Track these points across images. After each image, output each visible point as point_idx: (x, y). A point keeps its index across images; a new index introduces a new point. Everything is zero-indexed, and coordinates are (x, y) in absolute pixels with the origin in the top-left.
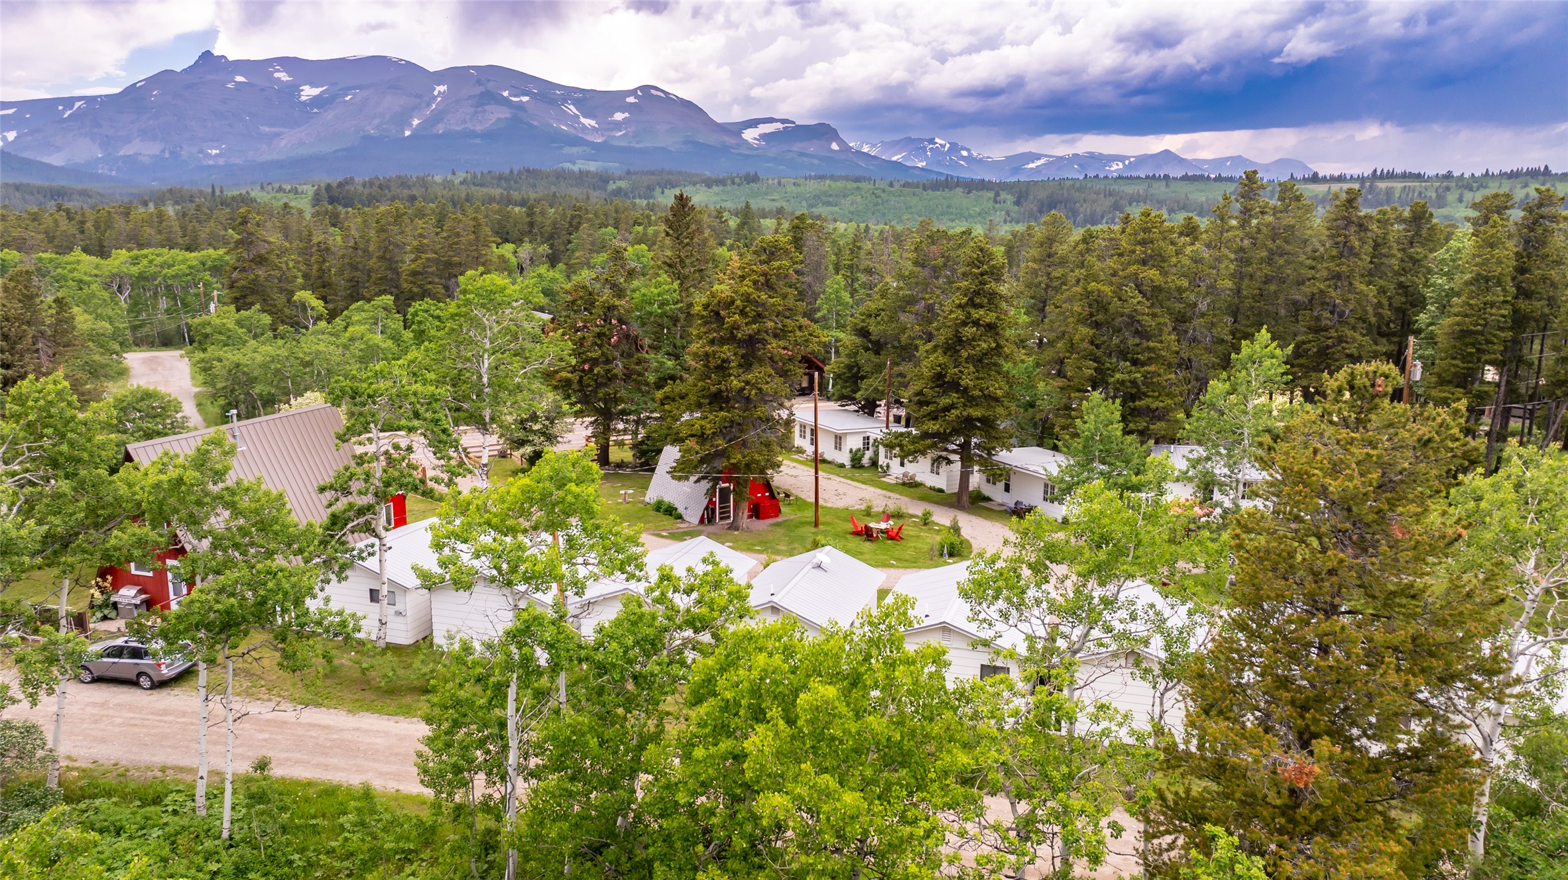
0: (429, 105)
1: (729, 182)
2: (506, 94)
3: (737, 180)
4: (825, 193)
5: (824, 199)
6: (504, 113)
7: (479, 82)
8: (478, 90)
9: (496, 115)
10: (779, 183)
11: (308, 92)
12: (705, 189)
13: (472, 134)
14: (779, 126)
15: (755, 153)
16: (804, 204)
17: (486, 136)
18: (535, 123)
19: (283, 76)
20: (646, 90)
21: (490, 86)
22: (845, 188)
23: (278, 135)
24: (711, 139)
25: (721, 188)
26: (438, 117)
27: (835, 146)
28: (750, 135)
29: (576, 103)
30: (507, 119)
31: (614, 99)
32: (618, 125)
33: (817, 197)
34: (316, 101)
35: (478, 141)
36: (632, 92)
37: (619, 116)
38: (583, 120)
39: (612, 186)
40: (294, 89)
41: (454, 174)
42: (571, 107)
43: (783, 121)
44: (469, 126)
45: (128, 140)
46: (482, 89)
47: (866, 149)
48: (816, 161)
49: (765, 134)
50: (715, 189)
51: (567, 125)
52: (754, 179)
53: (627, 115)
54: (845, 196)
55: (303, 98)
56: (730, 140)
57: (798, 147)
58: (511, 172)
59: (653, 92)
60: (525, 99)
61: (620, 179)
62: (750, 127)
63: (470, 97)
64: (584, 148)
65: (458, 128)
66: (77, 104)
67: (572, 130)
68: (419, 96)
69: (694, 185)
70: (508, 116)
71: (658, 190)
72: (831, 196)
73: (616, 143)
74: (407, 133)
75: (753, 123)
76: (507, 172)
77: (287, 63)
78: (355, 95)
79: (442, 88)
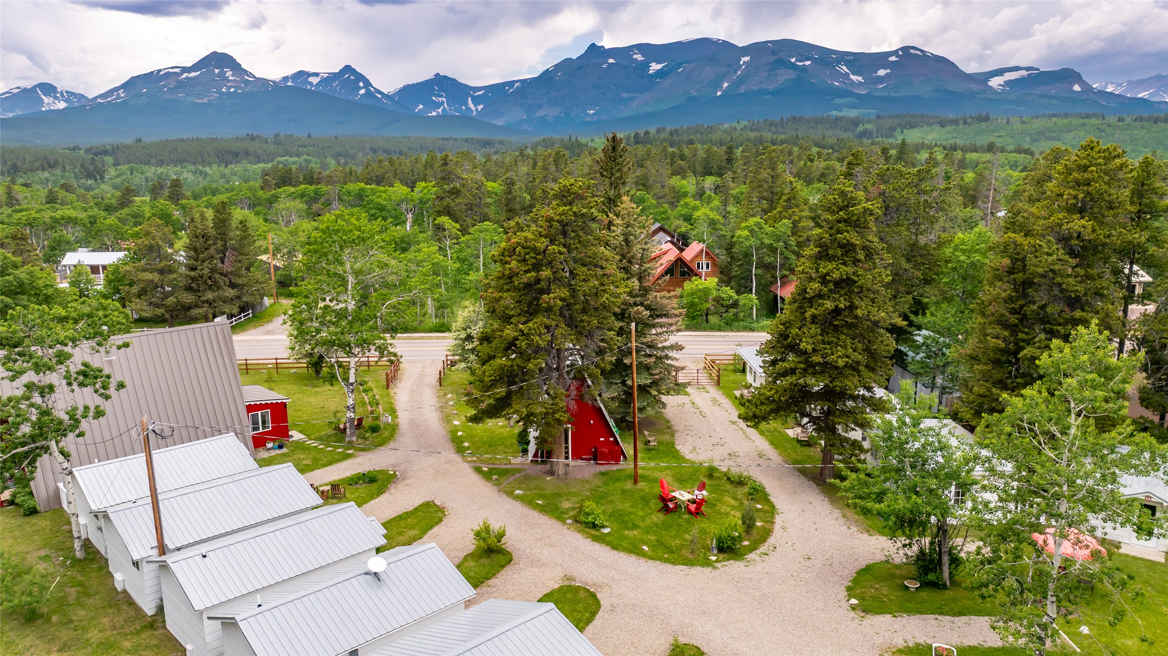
0: (736, 72)
1: (961, 122)
2: (793, 60)
3: (969, 120)
4: (1050, 130)
5: (1047, 134)
6: (791, 75)
7: (774, 53)
8: (772, 58)
9: (785, 76)
10: (1008, 123)
11: (655, 67)
12: (940, 128)
13: (766, 92)
14: (1024, 73)
15: (998, 97)
16: (1028, 139)
17: (775, 93)
18: (814, 81)
19: (639, 57)
20: (906, 52)
21: (782, 55)
22: (1070, 124)
23: (632, 98)
24: (959, 87)
25: (954, 127)
26: (742, 80)
27: (1077, 88)
28: (995, 82)
29: (848, 64)
30: (792, 79)
31: (881, 59)
32: (881, 79)
33: (1041, 133)
34: (659, 73)
35: (769, 97)
36: (895, 53)
37: (882, 72)
38: (852, 77)
39: (861, 128)
40: (646, 65)
41: (738, 122)
42: (844, 67)
43: (1027, 69)
44: (764, 86)
45: (541, 106)
46: (776, 57)
47: (1110, 89)
48: (1056, 102)
49: (1010, 81)
50: (948, 128)
51: (839, 82)
52: (987, 119)
53: (888, 71)
54: (1069, 131)
55: (651, 72)
56: (974, 87)
57: (1039, 90)
58: (782, 120)
59: (912, 51)
60: (808, 63)
61: (869, 122)
62: (997, 75)
63: (766, 64)
64: (850, 99)
65: (755, 88)
66: (516, 85)
67: (842, 85)
68: (729, 66)
69: (931, 125)
70: (794, 77)
71: (899, 130)
72: (1054, 131)
73: (877, 94)
74: (719, 93)
75: (1000, 72)
76: (778, 119)
77: (643, 48)
78: (684, 68)
79: (746, 59)
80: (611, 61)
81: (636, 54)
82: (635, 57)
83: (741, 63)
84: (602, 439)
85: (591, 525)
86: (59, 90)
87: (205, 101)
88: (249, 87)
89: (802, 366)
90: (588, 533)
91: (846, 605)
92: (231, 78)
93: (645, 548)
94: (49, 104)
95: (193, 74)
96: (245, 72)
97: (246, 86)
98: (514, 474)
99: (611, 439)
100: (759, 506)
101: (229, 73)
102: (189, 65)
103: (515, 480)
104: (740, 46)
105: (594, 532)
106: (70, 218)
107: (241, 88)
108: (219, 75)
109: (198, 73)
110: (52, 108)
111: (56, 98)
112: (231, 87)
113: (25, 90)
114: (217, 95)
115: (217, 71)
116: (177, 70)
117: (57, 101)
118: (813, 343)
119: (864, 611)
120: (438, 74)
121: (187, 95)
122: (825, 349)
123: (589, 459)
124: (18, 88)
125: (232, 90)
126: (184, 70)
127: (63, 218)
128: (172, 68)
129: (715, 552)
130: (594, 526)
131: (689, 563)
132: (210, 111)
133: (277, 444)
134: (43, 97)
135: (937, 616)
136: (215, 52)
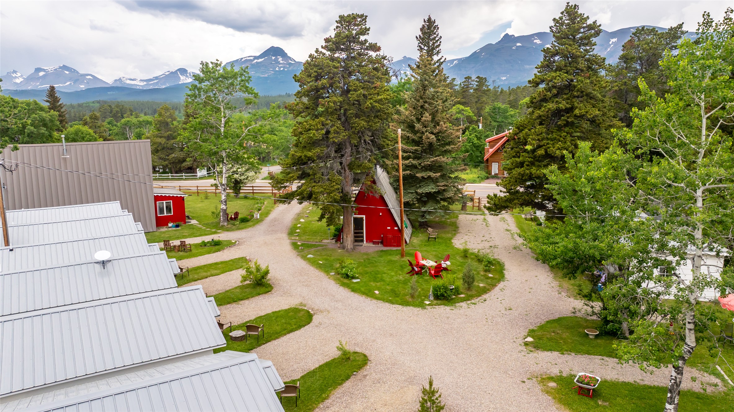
19: (538, 42)
66: (455, 62)
79: (614, 40)
80: (518, 44)
81: (536, 39)
82: (535, 41)
83: (611, 43)
84: (389, 228)
85: (345, 276)
86: (189, 72)
87: (266, 76)
88: (292, 67)
89: (530, 160)
90: (341, 281)
91: (520, 341)
92: (282, 62)
93: (377, 292)
94: (183, 80)
95: (260, 60)
96: (290, 58)
97: (290, 66)
98: (317, 247)
99: (396, 228)
100: (490, 275)
101: (280, 59)
102: (258, 54)
103: (314, 250)
104: (610, 32)
105: (346, 281)
106: (148, 121)
107: (287, 68)
108: (275, 60)
109: (263, 59)
110: (185, 82)
111: (187, 76)
112: (281, 67)
113: (172, 73)
114: (273, 72)
115: (273, 58)
116: (252, 58)
117: (187, 78)
118: (538, 140)
119: (535, 347)
120: (405, 57)
121: (256, 73)
122: (548, 144)
123: (378, 243)
124: (169, 72)
125: (282, 69)
126: (256, 58)
127: (144, 121)
128: (249, 57)
129: (432, 298)
130: (347, 276)
131: (405, 303)
132: (268, 81)
133: (175, 224)
134: (180, 76)
135: (604, 358)
136: (273, 47)
